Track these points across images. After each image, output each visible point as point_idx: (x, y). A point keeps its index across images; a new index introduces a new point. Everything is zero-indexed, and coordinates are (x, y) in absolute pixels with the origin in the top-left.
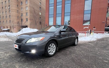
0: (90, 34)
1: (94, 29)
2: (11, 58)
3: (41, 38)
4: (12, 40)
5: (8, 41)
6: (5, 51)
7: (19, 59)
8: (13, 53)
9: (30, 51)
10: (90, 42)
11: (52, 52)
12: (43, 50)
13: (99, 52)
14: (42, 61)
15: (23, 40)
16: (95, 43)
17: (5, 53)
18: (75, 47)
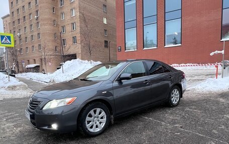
2: (21, 136)
3: (68, 100)
7: (34, 140)
11: (97, 127)
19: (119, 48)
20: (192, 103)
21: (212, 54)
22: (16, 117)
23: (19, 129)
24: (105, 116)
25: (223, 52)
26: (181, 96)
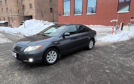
0: (122, 29)
1: (131, 20)
2: (11, 65)
3: (38, 47)
4: (11, 42)
6: (5, 57)
7: (19, 67)
8: (13, 60)
9: (28, 60)
12: (41, 58)
13: (112, 60)
14: (40, 69)
15: (20, 49)
16: (122, 44)
17: (5, 60)
19: (60, 13)
20: (99, 48)
22: (3, 55)
23: (8, 62)
24: (56, 55)
25: (117, 20)
26: (94, 44)
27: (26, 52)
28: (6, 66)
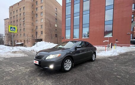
1: (116, 42)
2: (31, 72)
3: (58, 55)
5: (24, 57)
7: (39, 74)
10: (110, 57)
11: (68, 68)
12: (60, 65)
13: (116, 68)
16: (116, 58)
17: (26, 68)
18: (93, 63)
19: (63, 37)
20: (99, 60)
21: (104, 42)
22: (23, 65)
24: (71, 63)
25: (108, 41)
26: (96, 57)
27: (48, 59)
28: (27, 73)
